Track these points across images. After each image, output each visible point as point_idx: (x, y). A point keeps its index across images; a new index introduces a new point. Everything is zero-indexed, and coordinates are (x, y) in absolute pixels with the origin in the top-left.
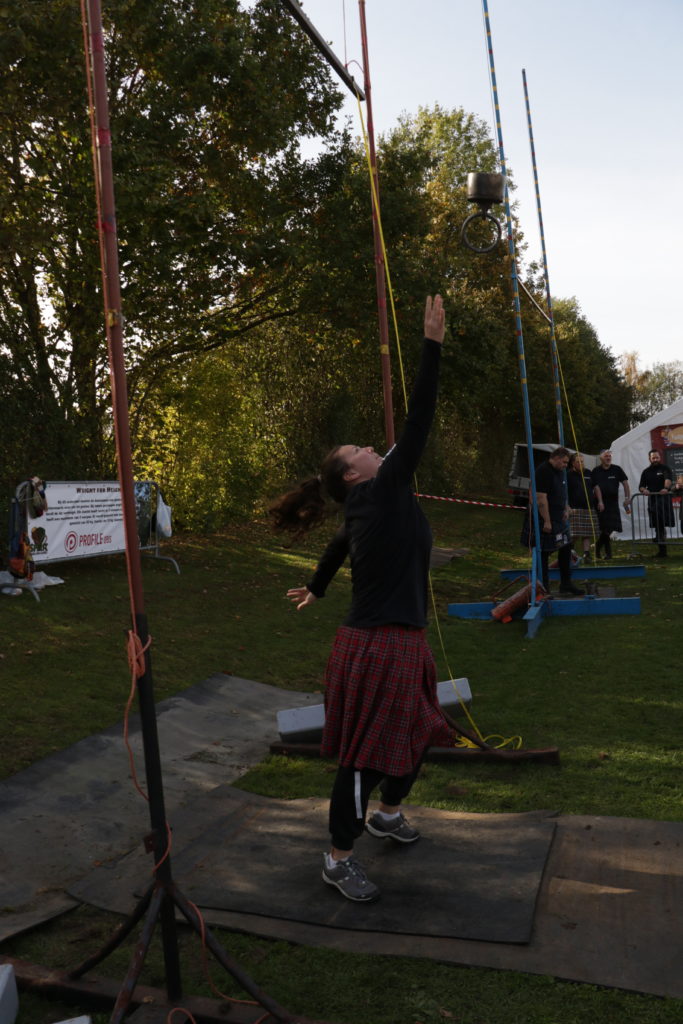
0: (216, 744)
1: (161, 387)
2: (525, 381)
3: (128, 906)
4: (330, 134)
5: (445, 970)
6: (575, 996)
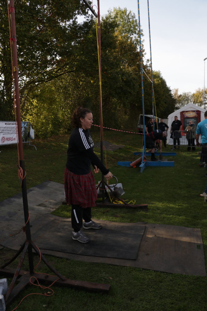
0: (46, 201)
1: (32, 93)
2: (143, 95)
3: (18, 248)
4: (87, 15)
5: (111, 266)
6: (148, 274)
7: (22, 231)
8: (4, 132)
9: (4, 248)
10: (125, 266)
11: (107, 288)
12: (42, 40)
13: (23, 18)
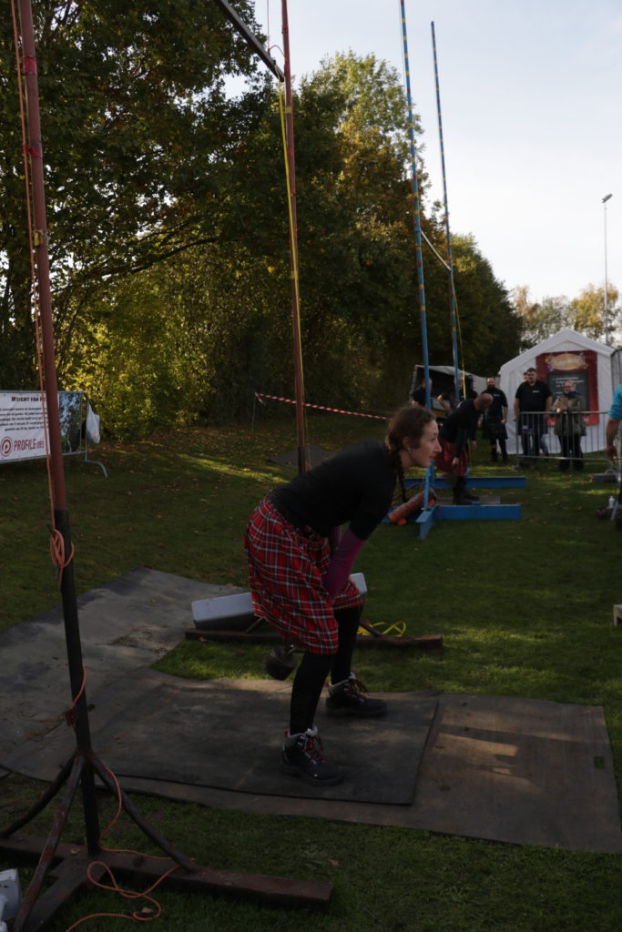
0: (136, 630)
1: (92, 305)
2: (424, 308)
3: (52, 774)
4: (254, 75)
5: (335, 827)
6: (447, 847)
7: (65, 723)
8: (9, 422)
9: (9, 775)
10: (378, 826)
11: (323, 895)
12: (120, 149)
13: (64, 85)
